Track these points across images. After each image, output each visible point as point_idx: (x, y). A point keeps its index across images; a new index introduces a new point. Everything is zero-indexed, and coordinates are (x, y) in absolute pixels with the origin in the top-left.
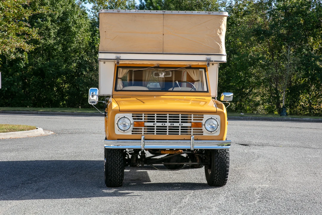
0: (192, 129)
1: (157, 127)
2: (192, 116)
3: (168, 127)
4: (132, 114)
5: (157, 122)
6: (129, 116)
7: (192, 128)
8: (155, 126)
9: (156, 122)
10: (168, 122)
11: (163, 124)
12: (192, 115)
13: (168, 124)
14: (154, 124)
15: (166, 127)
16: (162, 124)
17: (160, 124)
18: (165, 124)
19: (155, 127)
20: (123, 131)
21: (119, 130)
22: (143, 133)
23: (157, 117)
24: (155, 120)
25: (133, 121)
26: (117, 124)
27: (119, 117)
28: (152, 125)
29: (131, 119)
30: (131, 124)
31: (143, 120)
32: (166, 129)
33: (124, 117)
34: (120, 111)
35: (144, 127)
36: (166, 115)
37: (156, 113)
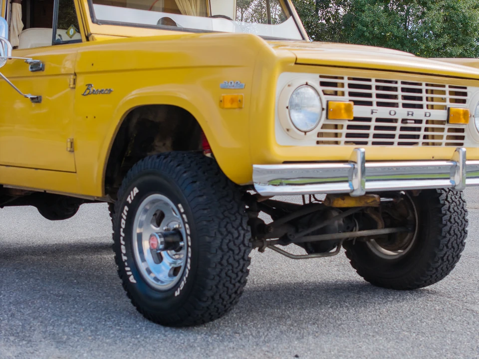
0: (446, 130)
1: (378, 120)
2: (447, 89)
3: (400, 121)
4: (321, 77)
5: (379, 104)
6: (315, 80)
7: (446, 127)
8: (374, 117)
9: (375, 104)
10: (400, 105)
11: (393, 113)
12: (447, 86)
13: (401, 113)
14: (372, 113)
15: (396, 121)
16: (390, 114)
17: (384, 112)
18: (395, 114)
19: (374, 120)
20: (304, 133)
21: (288, 130)
22: (343, 139)
23: (378, 88)
24: (374, 99)
25: (325, 98)
26: (287, 107)
27: (289, 86)
28: (368, 115)
29: (321, 94)
30: (323, 109)
31: (347, 97)
32: (394, 128)
33: (307, 84)
34: (296, 63)
35: (349, 121)
36: (396, 83)
37: (374, 77)
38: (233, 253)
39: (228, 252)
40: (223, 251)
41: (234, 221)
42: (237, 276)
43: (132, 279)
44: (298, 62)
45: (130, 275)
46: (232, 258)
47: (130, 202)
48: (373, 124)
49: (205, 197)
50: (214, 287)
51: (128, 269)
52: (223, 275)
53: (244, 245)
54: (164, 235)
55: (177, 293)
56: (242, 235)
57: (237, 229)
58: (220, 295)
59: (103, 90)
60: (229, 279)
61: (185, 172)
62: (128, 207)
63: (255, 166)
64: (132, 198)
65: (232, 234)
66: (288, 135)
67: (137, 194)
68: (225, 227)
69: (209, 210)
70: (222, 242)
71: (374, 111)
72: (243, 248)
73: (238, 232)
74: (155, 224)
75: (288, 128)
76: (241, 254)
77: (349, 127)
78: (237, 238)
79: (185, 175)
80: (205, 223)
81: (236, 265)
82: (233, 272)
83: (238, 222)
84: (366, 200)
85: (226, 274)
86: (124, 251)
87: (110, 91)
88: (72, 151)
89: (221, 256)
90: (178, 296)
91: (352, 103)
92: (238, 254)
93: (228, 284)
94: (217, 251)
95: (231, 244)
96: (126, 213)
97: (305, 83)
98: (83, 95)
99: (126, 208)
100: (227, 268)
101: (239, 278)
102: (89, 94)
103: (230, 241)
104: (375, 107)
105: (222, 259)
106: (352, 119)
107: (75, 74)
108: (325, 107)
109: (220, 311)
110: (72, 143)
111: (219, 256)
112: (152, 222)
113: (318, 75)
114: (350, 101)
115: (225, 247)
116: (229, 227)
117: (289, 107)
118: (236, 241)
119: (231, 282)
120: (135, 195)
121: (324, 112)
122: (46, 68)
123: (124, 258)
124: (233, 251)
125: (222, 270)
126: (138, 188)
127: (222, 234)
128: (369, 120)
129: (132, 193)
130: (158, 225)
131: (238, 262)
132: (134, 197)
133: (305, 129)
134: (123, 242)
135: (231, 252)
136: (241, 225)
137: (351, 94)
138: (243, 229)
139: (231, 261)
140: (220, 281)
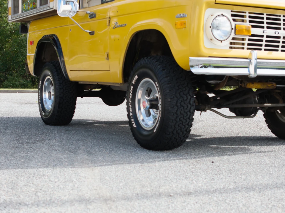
1: (267, 37)
3: (282, 38)
4: (232, 11)
5: (268, 28)
6: (228, 13)
8: (265, 35)
9: (265, 27)
10: (282, 29)
11: (277, 33)
13: (282, 33)
14: (264, 32)
15: (279, 37)
16: (275, 33)
17: (271, 32)
18: (279, 33)
19: (265, 36)
20: (220, 42)
21: (211, 40)
22: (246, 46)
23: (267, 19)
24: (265, 25)
25: (233, 23)
26: (210, 27)
27: (212, 15)
28: (262, 34)
29: (232, 21)
30: (232, 29)
31: (248, 23)
32: (279, 42)
33: (222, 15)
34: (215, 3)
35: (249, 36)
36: (280, 16)
37: (265, 13)
38: (184, 108)
39: (180, 107)
40: (177, 107)
41: (185, 91)
42: (186, 121)
43: (134, 126)
44: (216, 2)
45: (133, 123)
46: (183, 111)
47: (134, 83)
48: (265, 39)
49: (169, 78)
50: (173, 126)
51: (133, 120)
52: (178, 120)
53: (190, 104)
54: (150, 101)
55: (155, 131)
56: (189, 99)
57: (186, 95)
58: (177, 131)
59: (122, 25)
60: (181, 122)
61: (159, 65)
62: (133, 86)
63: (191, 58)
64: (135, 81)
65: (183, 97)
66: (212, 42)
67: (137, 79)
68: (179, 94)
69: (171, 85)
70: (177, 102)
71: (265, 31)
72: (189, 106)
73: (187, 97)
74: (147, 95)
75: (211, 38)
76: (189, 109)
77: (249, 40)
78: (186, 100)
79: (159, 66)
80: (168, 91)
81: (185, 115)
82: (184, 119)
83: (187, 91)
84: (267, 85)
85: (180, 119)
86: (131, 111)
87: (125, 25)
88: (108, 59)
89: (176, 109)
90: (155, 132)
91: (251, 26)
92: (186, 109)
93: (181, 125)
94: (174, 107)
95: (183, 103)
96: (132, 90)
97: (221, 14)
98: (113, 28)
99: (132, 87)
100: (180, 116)
101: (187, 123)
102: (116, 27)
103: (182, 101)
104: (265, 29)
105: (177, 111)
106: (250, 35)
107: (110, 18)
108: (233, 27)
109: (178, 141)
110: (108, 55)
111: (175, 110)
112: (145, 95)
113: (230, 11)
114: (250, 25)
115: (179, 104)
116: (182, 94)
117: (211, 27)
118: (185, 102)
119: (182, 125)
120: (136, 79)
121: (233, 31)
122: (97, 16)
123: (131, 114)
124: (183, 107)
125: (177, 117)
126: (138, 76)
127: (177, 98)
128: (262, 36)
129: (135, 78)
130: (149, 96)
131: (187, 113)
132: (136, 81)
133: (221, 39)
134: (130, 106)
135: (182, 107)
136: (189, 93)
137: (250, 21)
138: (190, 95)
139: (182, 112)
140: (176, 123)
